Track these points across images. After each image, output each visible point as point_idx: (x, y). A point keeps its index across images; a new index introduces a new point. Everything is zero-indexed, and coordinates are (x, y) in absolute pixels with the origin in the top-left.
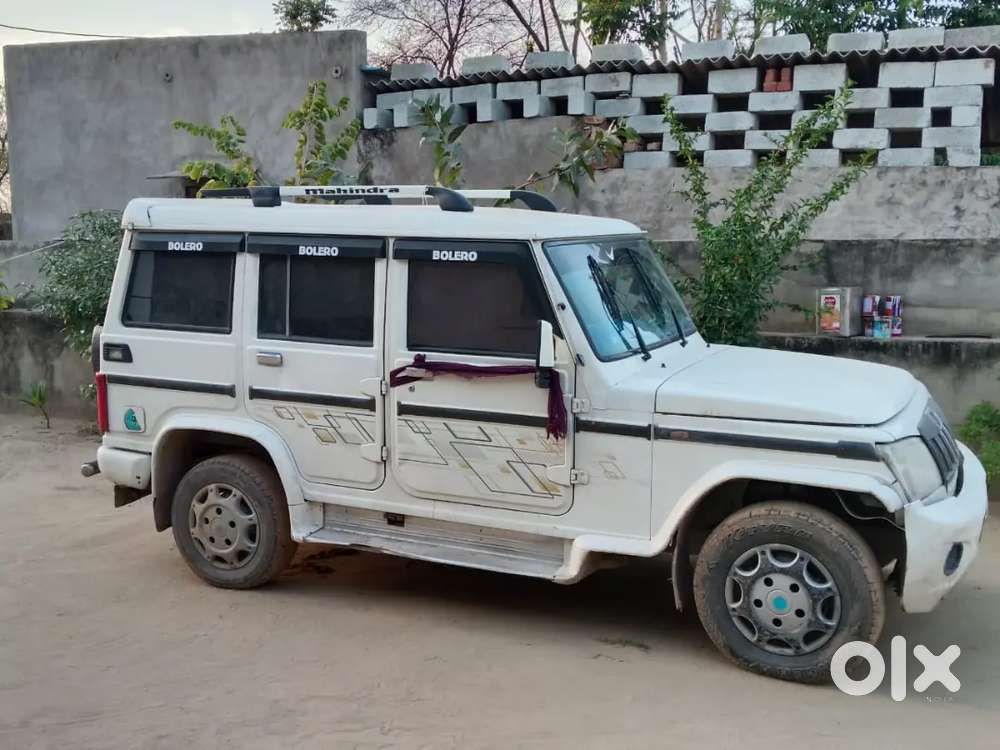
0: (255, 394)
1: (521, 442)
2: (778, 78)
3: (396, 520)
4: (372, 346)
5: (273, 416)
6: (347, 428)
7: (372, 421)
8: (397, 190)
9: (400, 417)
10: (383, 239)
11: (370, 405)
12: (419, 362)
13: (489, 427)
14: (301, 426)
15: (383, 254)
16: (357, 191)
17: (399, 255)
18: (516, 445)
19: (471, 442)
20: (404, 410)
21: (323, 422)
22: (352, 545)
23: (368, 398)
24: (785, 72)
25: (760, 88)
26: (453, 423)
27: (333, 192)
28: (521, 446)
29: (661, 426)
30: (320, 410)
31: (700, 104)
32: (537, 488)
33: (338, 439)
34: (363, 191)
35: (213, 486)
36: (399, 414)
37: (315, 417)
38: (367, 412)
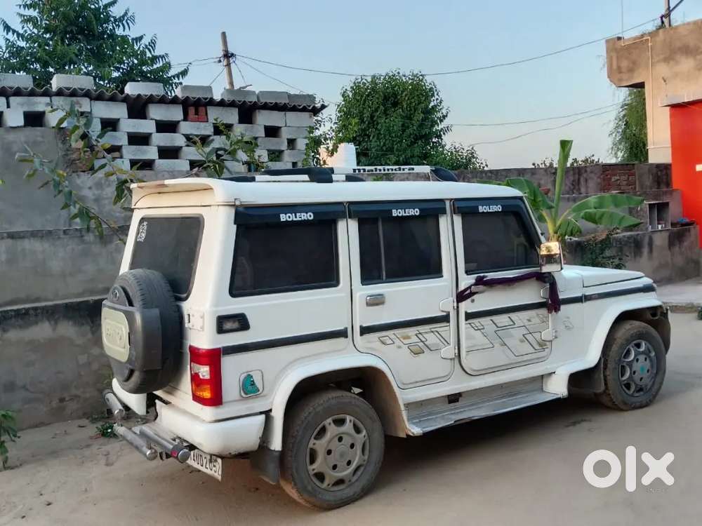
0: (365, 330)
1: (529, 320)
2: (197, 113)
3: (454, 398)
4: (442, 277)
5: (378, 345)
6: (432, 339)
7: (448, 331)
8: (413, 169)
9: (467, 322)
10: (442, 201)
11: (445, 319)
12: (479, 281)
13: (514, 316)
14: (399, 347)
15: (444, 212)
16: (388, 170)
17: (456, 210)
18: (527, 323)
19: (504, 328)
20: (469, 316)
21: (415, 339)
22: (455, 421)
23: (445, 314)
24: (202, 109)
25: (186, 119)
26: (496, 318)
27: (372, 171)
28: (530, 323)
29: (587, 294)
30: (411, 331)
31: (146, 126)
32: (537, 347)
33: (426, 350)
34: (392, 170)
35: (330, 420)
36: (466, 320)
37: (408, 337)
38: (445, 324)
